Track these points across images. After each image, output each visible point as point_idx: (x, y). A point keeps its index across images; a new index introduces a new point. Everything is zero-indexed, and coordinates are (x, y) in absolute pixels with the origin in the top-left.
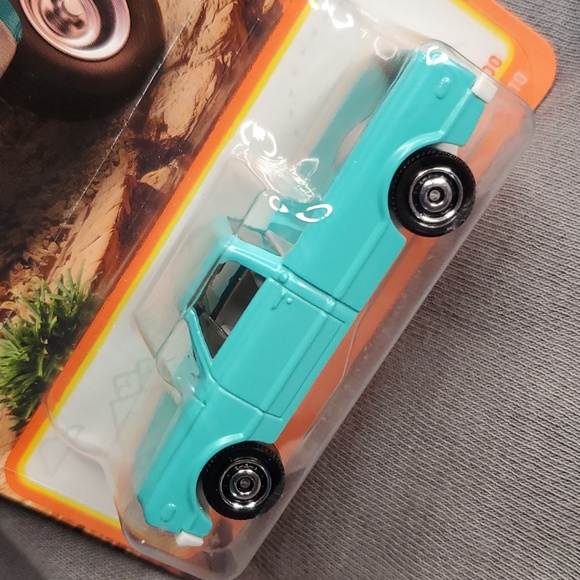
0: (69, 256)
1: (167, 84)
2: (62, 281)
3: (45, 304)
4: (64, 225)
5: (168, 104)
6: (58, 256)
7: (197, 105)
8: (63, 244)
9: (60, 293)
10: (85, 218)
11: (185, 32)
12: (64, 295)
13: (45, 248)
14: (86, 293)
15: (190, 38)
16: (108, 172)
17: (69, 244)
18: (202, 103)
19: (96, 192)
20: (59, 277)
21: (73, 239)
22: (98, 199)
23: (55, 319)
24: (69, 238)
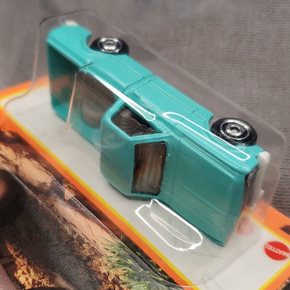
0: (94, 241)
1: (24, 175)
2: (107, 249)
3: (117, 261)
4: (75, 237)
5: (34, 178)
6: (91, 245)
7: (40, 169)
8: (86, 241)
9: (114, 252)
10: (76, 227)
11: (3, 162)
12: (116, 251)
13: (85, 249)
14: (119, 241)
15: (7, 161)
16: (55, 210)
17: (87, 238)
18: (41, 167)
19: (64, 218)
20: (104, 250)
21: (85, 236)
22: (68, 219)
23: (129, 260)
24: (84, 237)
